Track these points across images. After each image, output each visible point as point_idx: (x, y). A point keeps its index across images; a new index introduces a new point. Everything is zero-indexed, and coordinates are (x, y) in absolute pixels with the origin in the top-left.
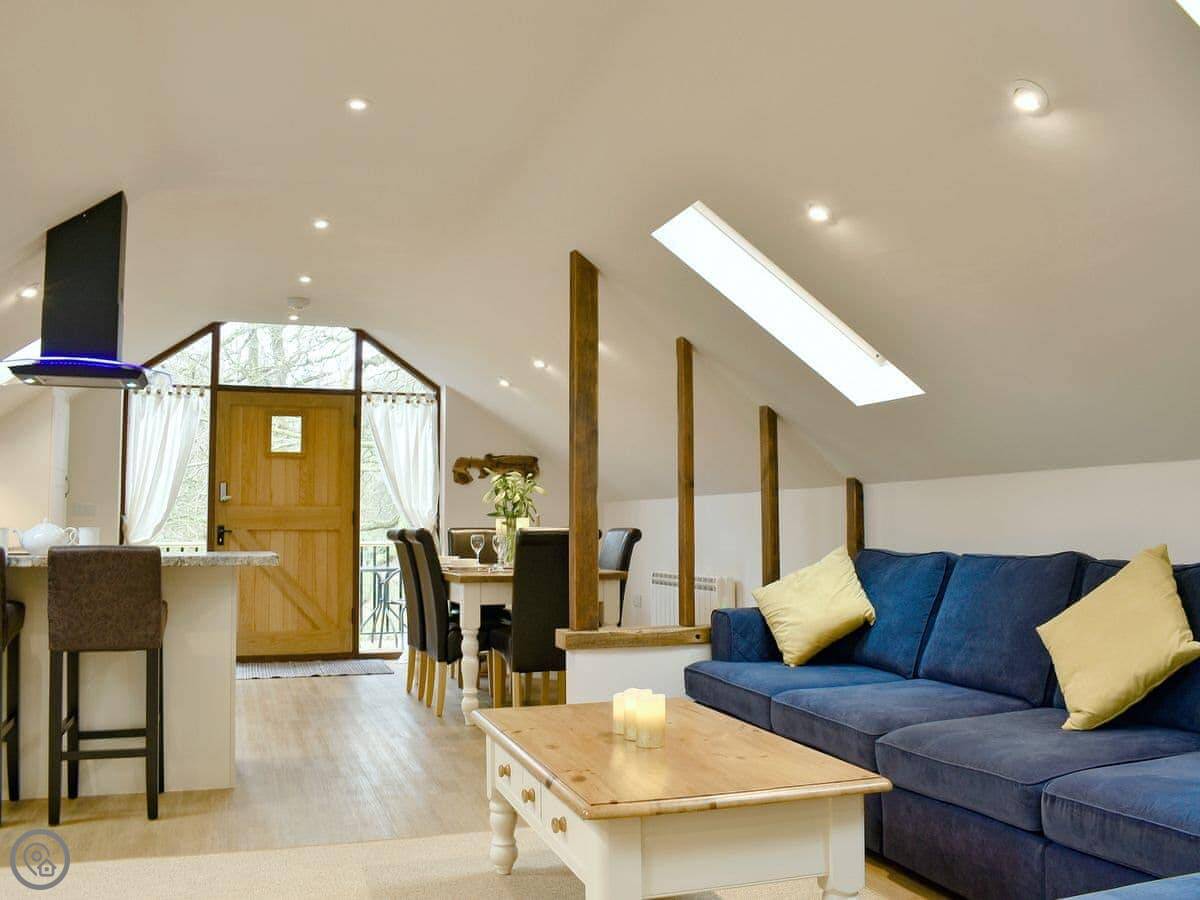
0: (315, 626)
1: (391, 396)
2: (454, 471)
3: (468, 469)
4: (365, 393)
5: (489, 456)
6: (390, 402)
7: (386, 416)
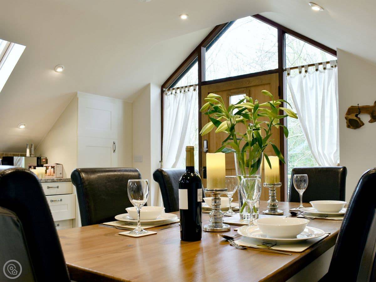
1: (303, 68)
2: (346, 118)
4: (286, 70)
6: (303, 73)
7: (301, 83)
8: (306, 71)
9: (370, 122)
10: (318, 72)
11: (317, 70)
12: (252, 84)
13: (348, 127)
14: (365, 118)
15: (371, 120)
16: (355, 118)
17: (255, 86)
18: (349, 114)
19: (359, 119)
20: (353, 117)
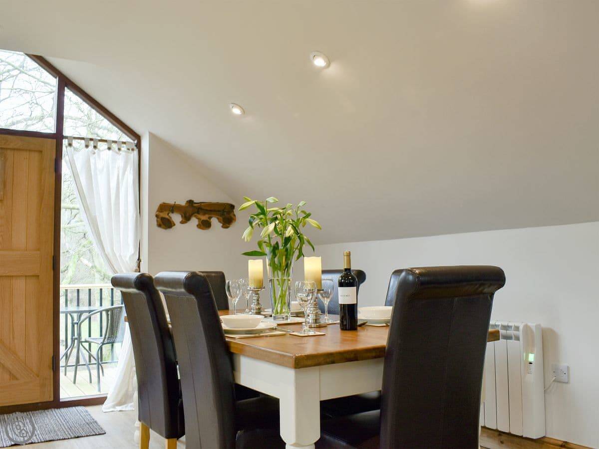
0: (13, 377)
1: (92, 142)
2: (157, 216)
3: (171, 215)
4: (66, 137)
5: (190, 202)
6: (91, 148)
7: (88, 161)
8: (95, 147)
9: (182, 223)
10: (111, 151)
11: (109, 149)
12: (11, 146)
13: (159, 226)
14: (176, 218)
15: (182, 221)
16: (167, 217)
17: (14, 149)
18: (162, 212)
19: (171, 218)
20: (164, 215)
